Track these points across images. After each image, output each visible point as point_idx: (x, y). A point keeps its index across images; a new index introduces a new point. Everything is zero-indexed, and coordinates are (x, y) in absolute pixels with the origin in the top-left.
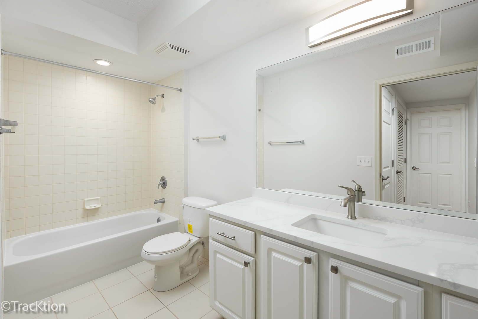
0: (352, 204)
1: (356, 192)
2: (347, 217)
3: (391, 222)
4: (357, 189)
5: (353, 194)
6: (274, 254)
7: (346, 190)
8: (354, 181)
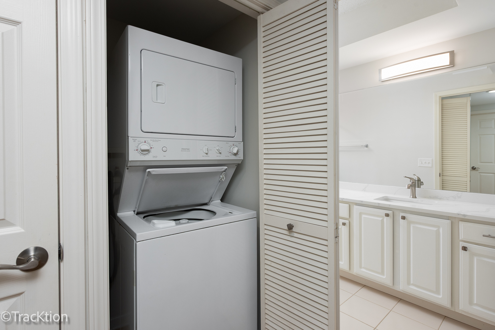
0: (413, 188)
1: (417, 182)
2: (410, 197)
3: (440, 199)
4: (417, 180)
5: (414, 181)
6: (363, 216)
7: (409, 179)
8: (415, 175)
